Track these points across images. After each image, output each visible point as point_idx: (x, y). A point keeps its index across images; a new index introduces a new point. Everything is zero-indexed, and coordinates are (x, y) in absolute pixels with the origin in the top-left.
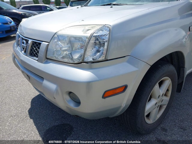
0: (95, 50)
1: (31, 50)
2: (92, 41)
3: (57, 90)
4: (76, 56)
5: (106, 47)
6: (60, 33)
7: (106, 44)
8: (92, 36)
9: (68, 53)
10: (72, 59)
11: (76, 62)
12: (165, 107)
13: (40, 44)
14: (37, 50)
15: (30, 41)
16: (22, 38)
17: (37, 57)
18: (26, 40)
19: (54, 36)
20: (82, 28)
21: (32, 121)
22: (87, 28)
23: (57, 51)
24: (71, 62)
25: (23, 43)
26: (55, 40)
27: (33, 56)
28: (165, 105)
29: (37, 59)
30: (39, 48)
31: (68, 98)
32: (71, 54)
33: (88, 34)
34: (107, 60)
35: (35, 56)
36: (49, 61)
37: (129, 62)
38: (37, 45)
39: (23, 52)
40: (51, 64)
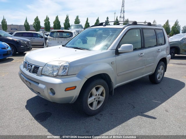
0: (63, 71)
1: (33, 70)
2: (62, 68)
3: (45, 88)
4: (55, 74)
5: (67, 70)
6: (48, 63)
7: (68, 68)
8: (62, 66)
9: (51, 72)
10: (53, 75)
11: (54, 76)
12: (103, 102)
13: (39, 67)
14: (37, 70)
15: (33, 66)
16: (28, 64)
17: (37, 73)
18: (31, 65)
19: (46, 65)
20: (58, 62)
21: (28, 110)
22: (60, 62)
23: (46, 71)
24: (52, 76)
25: (29, 66)
26: (46, 66)
27: (34, 73)
28: (102, 101)
29: (36, 74)
30: (38, 69)
31: (49, 91)
32: (53, 72)
33: (60, 65)
34: (68, 75)
35: (35, 73)
36: (42, 75)
37: (77, 76)
38: (37, 68)
39: (28, 71)
40: (43, 77)
